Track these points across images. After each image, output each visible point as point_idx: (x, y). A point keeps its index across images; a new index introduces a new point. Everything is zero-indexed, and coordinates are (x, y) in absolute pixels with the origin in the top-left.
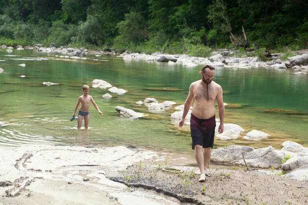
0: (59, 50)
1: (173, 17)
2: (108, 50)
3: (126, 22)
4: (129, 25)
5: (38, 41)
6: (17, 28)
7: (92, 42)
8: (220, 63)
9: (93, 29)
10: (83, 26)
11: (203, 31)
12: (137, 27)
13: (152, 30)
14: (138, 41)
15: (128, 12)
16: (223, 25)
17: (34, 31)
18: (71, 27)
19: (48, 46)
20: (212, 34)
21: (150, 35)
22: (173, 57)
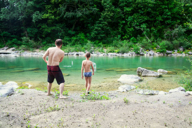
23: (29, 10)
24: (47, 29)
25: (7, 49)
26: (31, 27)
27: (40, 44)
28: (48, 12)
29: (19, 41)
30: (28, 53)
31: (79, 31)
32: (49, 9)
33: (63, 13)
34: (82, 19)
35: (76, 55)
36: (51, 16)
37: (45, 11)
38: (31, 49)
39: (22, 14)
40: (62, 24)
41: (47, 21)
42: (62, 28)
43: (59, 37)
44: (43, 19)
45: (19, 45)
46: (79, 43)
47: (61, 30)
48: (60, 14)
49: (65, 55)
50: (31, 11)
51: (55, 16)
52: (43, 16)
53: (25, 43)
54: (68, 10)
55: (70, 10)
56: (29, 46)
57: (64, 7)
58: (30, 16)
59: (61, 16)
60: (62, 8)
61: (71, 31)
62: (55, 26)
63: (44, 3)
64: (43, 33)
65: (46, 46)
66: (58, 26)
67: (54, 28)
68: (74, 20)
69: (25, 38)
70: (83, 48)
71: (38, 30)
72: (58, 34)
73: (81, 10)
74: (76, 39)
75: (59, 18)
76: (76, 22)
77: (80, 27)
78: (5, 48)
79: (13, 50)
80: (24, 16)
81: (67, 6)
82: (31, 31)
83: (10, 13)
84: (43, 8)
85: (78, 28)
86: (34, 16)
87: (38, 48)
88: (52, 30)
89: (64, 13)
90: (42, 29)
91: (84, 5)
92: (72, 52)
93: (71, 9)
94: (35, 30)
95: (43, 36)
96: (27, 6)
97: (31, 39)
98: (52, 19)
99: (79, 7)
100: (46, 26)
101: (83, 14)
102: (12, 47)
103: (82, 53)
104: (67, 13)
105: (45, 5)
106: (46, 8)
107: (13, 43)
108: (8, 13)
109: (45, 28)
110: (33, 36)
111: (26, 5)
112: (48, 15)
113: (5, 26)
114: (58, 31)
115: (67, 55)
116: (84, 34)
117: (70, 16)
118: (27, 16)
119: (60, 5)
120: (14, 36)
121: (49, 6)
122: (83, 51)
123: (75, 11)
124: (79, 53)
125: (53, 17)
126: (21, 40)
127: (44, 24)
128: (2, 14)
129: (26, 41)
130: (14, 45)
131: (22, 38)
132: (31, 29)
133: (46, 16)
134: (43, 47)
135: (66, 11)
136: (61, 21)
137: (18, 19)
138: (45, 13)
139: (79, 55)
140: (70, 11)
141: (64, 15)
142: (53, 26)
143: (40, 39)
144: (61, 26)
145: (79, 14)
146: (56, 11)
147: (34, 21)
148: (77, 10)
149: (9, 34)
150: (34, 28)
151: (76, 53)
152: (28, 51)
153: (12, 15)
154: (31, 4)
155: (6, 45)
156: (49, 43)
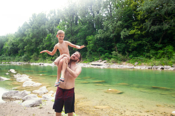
0: (16, 63)
1: (45, 54)
2: (29, 63)
3: (33, 56)
4: (34, 56)
5: (12, 61)
6: (7, 58)
7: (25, 61)
8: (54, 65)
9: (26, 57)
10: (23, 57)
11: (52, 57)
12: (36, 57)
13: (40, 58)
14: (36, 60)
15: (34, 53)
16: (56, 56)
17: (11, 58)
18: (20, 57)
19: (14, 62)
20: (54, 58)
21: (39, 59)
22: (43, 63)
23: (119, 28)
24: (134, 43)
25: (101, 62)
26: (120, 42)
27: (127, 57)
28: (135, 28)
29: (110, 55)
30: (115, 65)
31: (167, 44)
32: (135, 25)
33: (148, 28)
34: (170, 31)
35: (161, 69)
36: (137, 31)
37: (132, 28)
38: (119, 62)
39: (113, 32)
40: (148, 38)
41: (134, 37)
42: (148, 42)
43: (145, 50)
44: (130, 35)
45: (110, 58)
46: (166, 56)
47: (147, 44)
48: (146, 29)
49: (149, 68)
50: (120, 29)
51: (141, 31)
52: (130, 33)
53: (114, 57)
54: (153, 24)
55: (155, 23)
56: (118, 59)
57: (150, 21)
58: (119, 33)
59: (146, 30)
60: (148, 23)
61: (157, 44)
62: (142, 40)
63: (131, 21)
64: (130, 48)
65: (132, 60)
66: (144, 40)
67: (140, 42)
68: (161, 33)
69: (114, 52)
70: (171, 62)
71: (126, 45)
72: (144, 47)
73: (169, 22)
74: (162, 53)
75: (145, 33)
76: (163, 35)
77: (169, 39)
78: (100, 61)
79: (105, 62)
80: (114, 34)
81: (153, 21)
82: (119, 46)
83: (104, 33)
84: (130, 25)
85: (166, 41)
86: (122, 33)
87: (125, 61)
88: (138, 44)
89: (150, 28)
90: (129, 44)
91: (173, 16)
92: (158, 66)
93: (157, 22)
94: (123, 45)
95: (130, 50)
96: (117, 26)
97: (119, 53)
98: (138, 34)
99: (166, 19)
100: (133, 41)
101: (171, 26)
102: (105, 60)
103: (168, 67)
104: (152, 27)
105: (132, 22)
106: (133, 25)
107: (106, 56)
108: (103, 33)
109: (132, 43)
110: (121, 50)
111: (116, 24)
112: (134, 31)
113: (101, 43)
114: (144, 45)
115: (151, 68)
116: (172, 46)
117: (156, 30)
118: (117, 34)
119: (146, 20)
120: (107, 51)
121: (136, 23)
122: (170, 65)
123: (161, 23)
124: (165, 66)
125: (139, 32)
126: (111, 54)
127: (131, 39)
128: (99, 35)
129: (115, 55)
130: (106, 58)
131: (112, 52)
132: (120, 44)
133: (132, 32)
134: (130, 60)
135: (153, 25)
136: (148, 35)
137: (110, 37)
138: (131, 30)
139: (164, 69)
140: (156, 25)
141: (150, 29)
142: (139, 41)
143: (127, 53)
144: (147, 40)
145: (166, 26)
146: (142, 27)
147: (122, 37)
148: (164, 23)
149: (103, 49)
150: (122, 44)
151: (160, 67)
152: (116, 64)
153: (105, 34)
154: (120, 23)
155: (101, 58)
156: (135, 57)
